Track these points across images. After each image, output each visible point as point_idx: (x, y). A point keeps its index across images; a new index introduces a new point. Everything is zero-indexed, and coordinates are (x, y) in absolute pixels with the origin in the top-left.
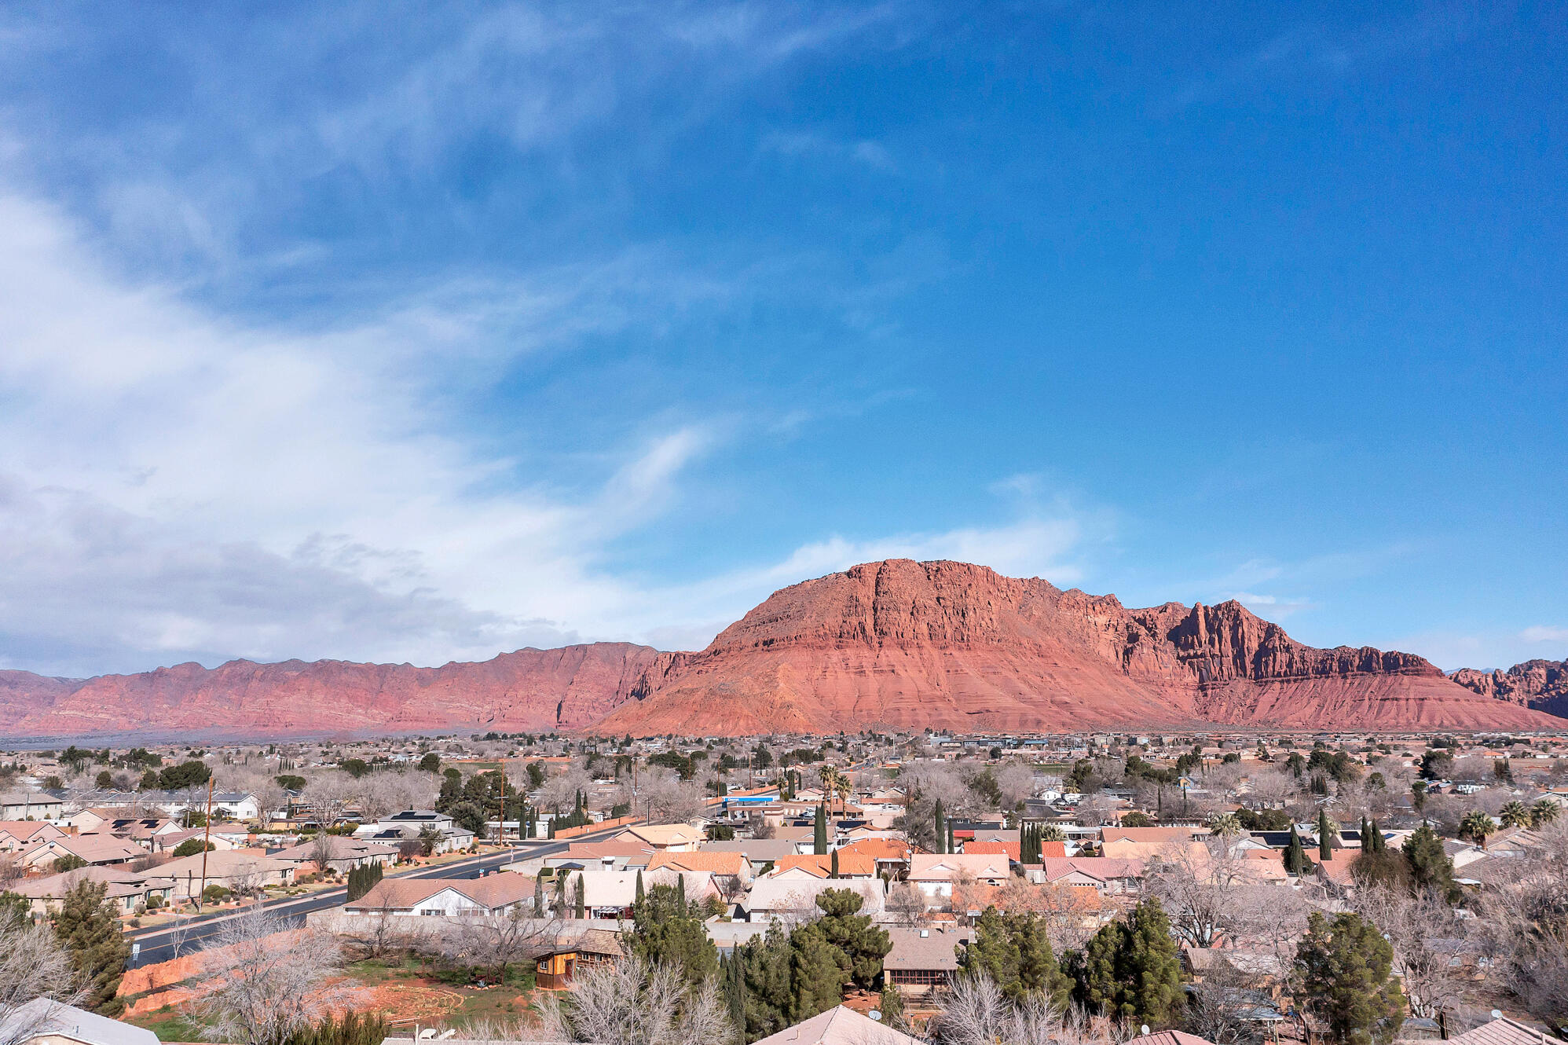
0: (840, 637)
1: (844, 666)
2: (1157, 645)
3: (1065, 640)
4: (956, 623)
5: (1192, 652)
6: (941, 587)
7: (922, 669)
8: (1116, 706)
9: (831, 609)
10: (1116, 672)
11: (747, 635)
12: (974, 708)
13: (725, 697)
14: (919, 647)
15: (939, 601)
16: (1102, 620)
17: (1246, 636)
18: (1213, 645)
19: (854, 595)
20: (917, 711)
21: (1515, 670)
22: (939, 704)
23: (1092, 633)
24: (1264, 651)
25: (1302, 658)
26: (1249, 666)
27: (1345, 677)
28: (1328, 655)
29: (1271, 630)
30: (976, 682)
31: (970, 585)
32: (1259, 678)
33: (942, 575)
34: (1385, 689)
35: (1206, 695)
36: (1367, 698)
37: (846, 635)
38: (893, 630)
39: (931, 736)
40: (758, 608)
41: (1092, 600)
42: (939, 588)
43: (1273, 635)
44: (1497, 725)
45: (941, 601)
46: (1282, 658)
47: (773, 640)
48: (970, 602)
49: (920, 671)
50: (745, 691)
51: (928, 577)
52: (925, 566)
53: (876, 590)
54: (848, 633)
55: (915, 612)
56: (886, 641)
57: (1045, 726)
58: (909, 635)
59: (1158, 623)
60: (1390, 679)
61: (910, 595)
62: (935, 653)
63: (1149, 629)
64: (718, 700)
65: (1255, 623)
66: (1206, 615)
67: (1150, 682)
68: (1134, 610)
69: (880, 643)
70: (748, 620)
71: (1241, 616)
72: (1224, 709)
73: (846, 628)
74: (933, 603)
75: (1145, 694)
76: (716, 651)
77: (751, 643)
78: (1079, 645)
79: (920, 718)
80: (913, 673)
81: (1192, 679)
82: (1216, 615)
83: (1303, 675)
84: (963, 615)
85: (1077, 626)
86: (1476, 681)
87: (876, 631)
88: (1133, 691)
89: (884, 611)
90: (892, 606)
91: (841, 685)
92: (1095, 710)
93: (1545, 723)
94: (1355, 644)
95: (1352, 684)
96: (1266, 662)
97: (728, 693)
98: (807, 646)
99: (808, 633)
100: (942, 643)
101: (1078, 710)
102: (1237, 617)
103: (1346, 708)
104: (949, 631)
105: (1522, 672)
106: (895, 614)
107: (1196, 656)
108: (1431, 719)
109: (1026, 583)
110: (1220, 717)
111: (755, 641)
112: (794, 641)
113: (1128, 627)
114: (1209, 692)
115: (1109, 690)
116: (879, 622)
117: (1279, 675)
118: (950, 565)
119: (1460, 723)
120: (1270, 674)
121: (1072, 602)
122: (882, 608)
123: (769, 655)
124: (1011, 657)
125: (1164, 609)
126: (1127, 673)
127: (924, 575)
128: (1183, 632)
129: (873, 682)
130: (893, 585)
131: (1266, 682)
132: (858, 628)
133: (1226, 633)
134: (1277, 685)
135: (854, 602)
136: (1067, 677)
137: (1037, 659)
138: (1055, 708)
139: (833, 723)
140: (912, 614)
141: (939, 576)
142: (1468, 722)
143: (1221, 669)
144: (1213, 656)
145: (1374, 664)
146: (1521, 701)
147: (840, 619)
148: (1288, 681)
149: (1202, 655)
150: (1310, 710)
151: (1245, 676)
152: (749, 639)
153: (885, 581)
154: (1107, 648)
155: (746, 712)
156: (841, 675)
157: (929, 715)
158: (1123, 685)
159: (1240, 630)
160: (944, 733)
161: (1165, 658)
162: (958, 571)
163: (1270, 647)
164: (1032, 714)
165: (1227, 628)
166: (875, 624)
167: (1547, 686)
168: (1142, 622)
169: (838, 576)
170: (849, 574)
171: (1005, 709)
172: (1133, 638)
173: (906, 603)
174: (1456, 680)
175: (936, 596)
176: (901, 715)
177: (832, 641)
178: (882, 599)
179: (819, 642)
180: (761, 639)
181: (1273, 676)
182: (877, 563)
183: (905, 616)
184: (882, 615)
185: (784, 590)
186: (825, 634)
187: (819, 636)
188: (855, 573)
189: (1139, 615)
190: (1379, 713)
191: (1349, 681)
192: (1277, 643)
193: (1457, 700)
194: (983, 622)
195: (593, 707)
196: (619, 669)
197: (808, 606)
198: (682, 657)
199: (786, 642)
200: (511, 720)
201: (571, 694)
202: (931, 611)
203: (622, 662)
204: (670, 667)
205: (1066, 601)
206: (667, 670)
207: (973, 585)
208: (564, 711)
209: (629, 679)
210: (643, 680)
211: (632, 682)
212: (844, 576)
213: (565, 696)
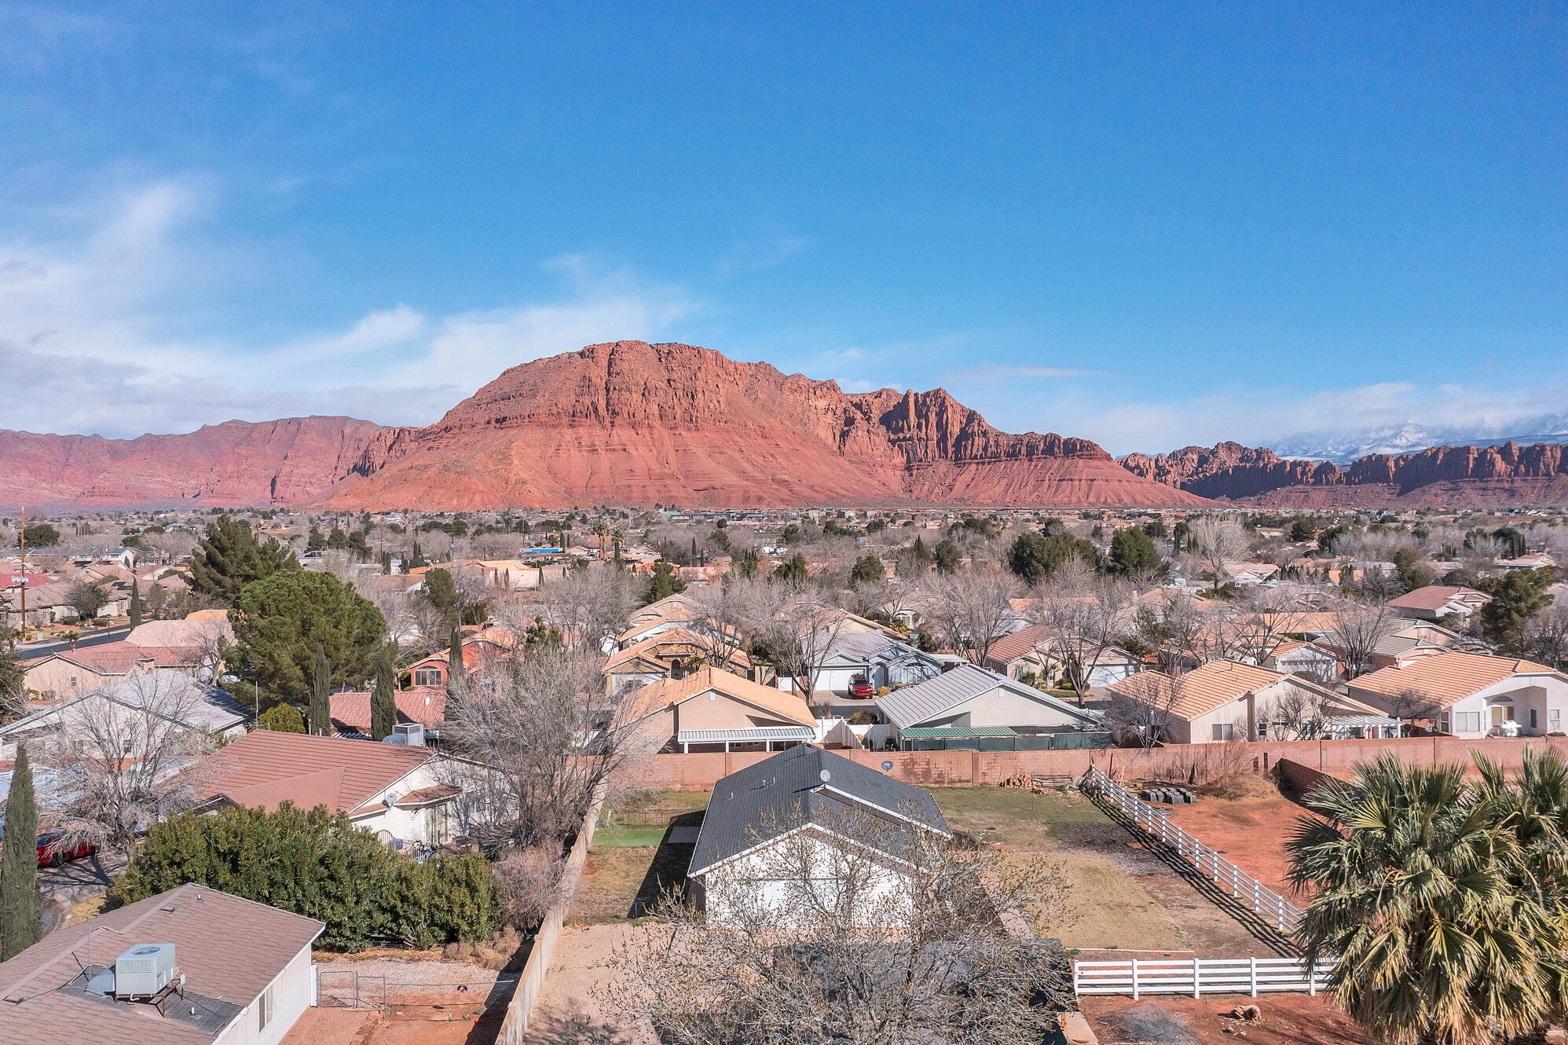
0: (573, 416)
1: (577, 445)
2: (871, 428)
3: (787, 423)
4: (685, 405)
5: (901, 436)
6: (672, 370)
7: (652, 448)
8: (831, 484)
9: (563, 389)
10: (833, 453)
11: (479, 412)
12: (701, 486)
13: (459, 473)
14: (649, 426)
15: (669, 383)
16: (822, 404)
17: (949, 421)
18: (920, 430)
19: (587, 375)
20: (648, 488)
21: (1173, 455)
22: (668, 482)
23: (812, 416)
24: (964, 436)
25: (996, 442)
26: (950, 450)
27: (1031, 460)
28: (1019, 439)
29: (971, 417)
30: (704, 462)
31: (699, 368)
32: (959, 460)
33: (673, 358)
34: (1062, 471)
35: (911, 475)
36: (1047, 479)
37: (579, 414)
38: (625, 410)
39: (661, 510)
40: (489, 385)
41: (814, 385)
42: (670, 370)
43: (973, 421)
44: (1150, 502)
45: (672, 383)
46: (979, 442)
47: (506, 418)
48: (700, 384)
49: (651, 450)
50: (479, 467)
51: (660, 359)
52: (657, 349)
53: (609, 370)
54: (581, 412)
55: (646, 393)
56: (618, 420)
57: (766, 502)
58: (640, 415)
59: (873, 407)
60: (1068, 462)
61: (642, 376)
62: (666, 434)
63: (865, 414)
64: (452, 476)
65: (959, 410)
66: (916, 401)
67: (863, 462)
68: (852, 395)
69: (612, 423)
70: (479, 397)
71: (947, 403)
72: (926, 487)
73: (579, 407)
74: (664, 385)
75: (858, 473)
76: (447, 428)
77: (482, 421)
78: (799, 427)
79: (650, 495)
80: (643, 451)
81: (900, 460)
82: (925, 402)
83: (996, 457)
84: (693, 397)
85: (799, 409)
86: (1141, 465)
87: (608, 410)
88: (846, 471)
89: (616, 392)
90: (624, 386)
91: (574, 462)
92: (812, 487)
93: (1187, 501)
94: (1042, 431)
95: (1036, 466)
96: (965, 445)
97: (463, 469)
98: (541, 424)
99: (541, 412)
100: (672, 423)
101: (796, 488)
102: (943, 404)
103: (1030, 487)
104: (679, 412)
105: (1178, 457)
106: (627, 395)
107: (905, 439)
108: (1098, 497)
109: (753, 367)
110: (922, 495)
111: (487, 418)
112: (527, 420)
113: (845, 411)
114: (915, 472)
115: (826, 470)
116: (612, 403)
117: (976, 457)
118: (681, 348)
119: (1120, 501)
120: (968, 456)
121: (795, 387)
122: (615, 389)
123: (502, 433)
124: (737, 438)
125: (879, 395)
126: (842, 454)
127: (655, 357)
128: (894, 418)
129: (605, 460)
130: (625, 366)
131: (964, 464)
132: (591, 408)
133: (933, 418)
134: (973, 467)
135: (586, 382)
136: (787, 457)
137: (760, 440)
138: (775, 486)
139: (567, 498)
141: (670, 358)
142: (1127, 500)
143: (926, 452)
144: (919, 440)
145: (1056, 449)
146: (1175, 482)
147: (573, 398)
148: (983, 463)
149: (911, 439)
150: (999, 489)
151: (947, 458)
152: (480, 416)
153: (618, 362)
154: (825, 430)
155: (481, 487)
156: (574, 452)
157: (658, 491)
158: (838, 465)
159: (945, 417)
160: (673, 508)
161: (877, 440)
162: (688, 354)
163: (970, 432)
164: (754, 490)
165: (934, 414)
166: (608, 404)
167: (1197, 469)
168: (858, 406)
169: (570, 355)
170: (582, 354)
171: (731, 486)
172: (850, 422)
173: (637, 385)
174: (1126, 466)
175: (667, 377)
176: (631, 491)
177: (565, 420)
178: (615, 380)
179: (552, 420)
180: (493, 416)
181: (971, 458)
182: (609, 344)
183: (637, 397)
184: (614, 395)
185: (515, 368)
186: (558, 413)
187: (552, 415)
188: (588, 353)
189: (856, 400)
190: (1056, 492)
191: (1033, 464)
192: (976, 428)
193: (1120, 481)
194: (711, 404)
195: (311, 482)
196: (337, 444)
197: (540, 384)
198: (407, 433)
199: (519, 421)
200: (221, 495)
201: (286, 469)
202: (661, 393)
203: (340, 437)
204: (394, 443)
205: (789, 385)
206: (391, 446)
207: (703, 368)
208: (278, 487)
209: (349, 455)
210: (366, 456)
211: (352, 457)
212: (576, 356)
213: (279, 471)
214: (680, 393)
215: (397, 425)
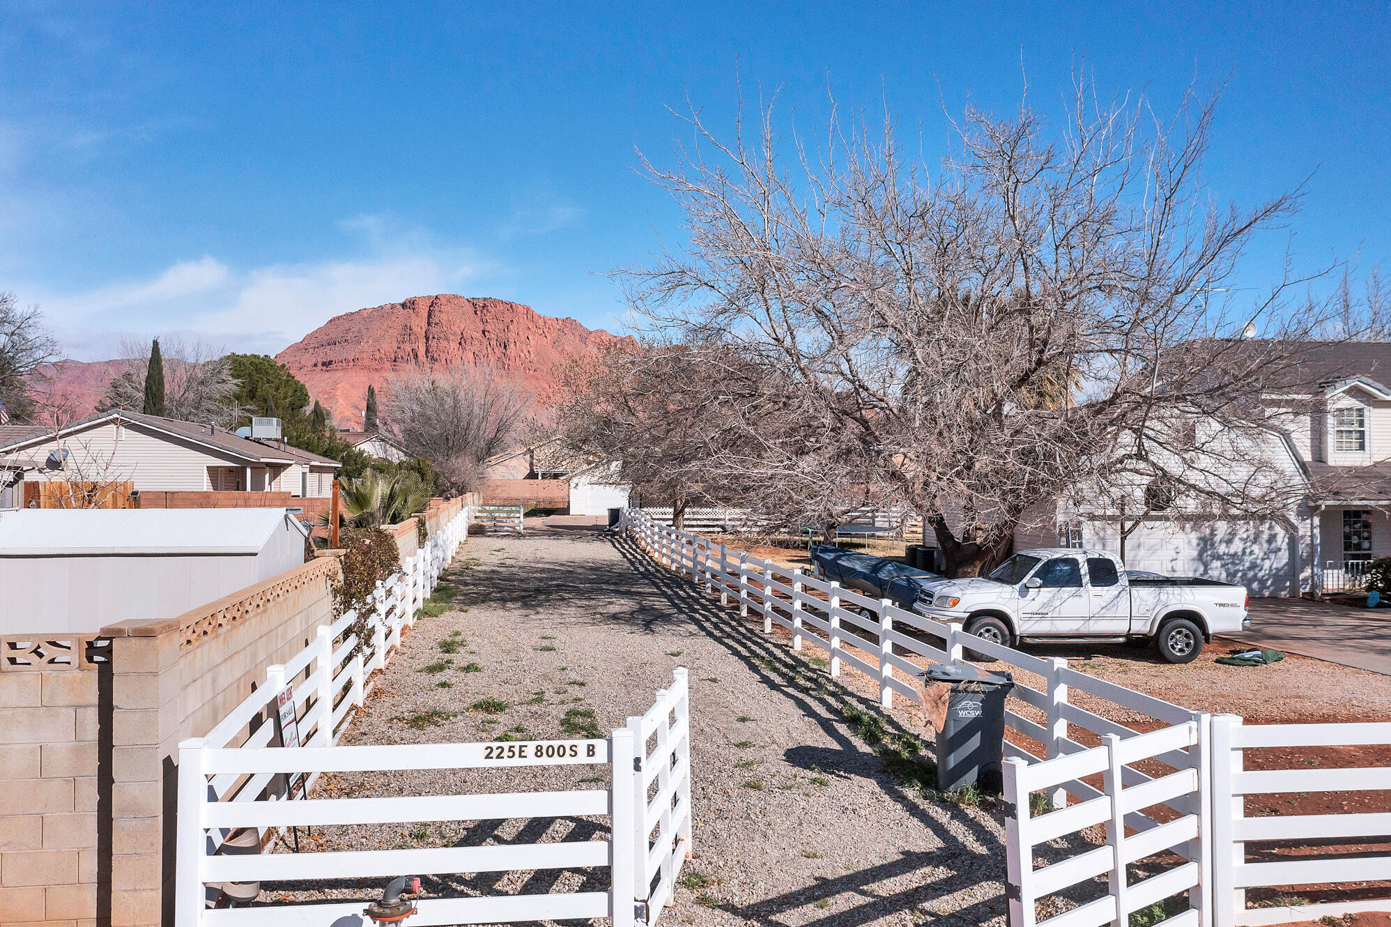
0: (395, 361)
4: (498, 354)
6: (487, 322)
9: (386, 336)
11: (307, 356)
15: (484, 334)
19: (409, 324)
31: (512, 321)
33: (488, 311)
37: (400, 360)
38: (443, 357)
40: (316, 332)
41: (615, 340)
42: (484, 322)
45: (486, 334)
47: (332, 361)
48: (512, 336)
51: (475, 312)
52: (473, 303)
53: (429, 320)
54: (402, 358)
55: (463, 342)
56: (436, 366)
58: (456, 362)
61: (459, 327)
69: (431, 368)
70: (306, 342)
73: (400, 353)
74: (479, 335)
77: (310, 364)
84: (505, 347)
87: (427, 357)
89: (435, 340)
90: (442, 336)
98: (364, 368)
99: (365, 356)
104: (492, 360)
106: (445, 343)
109: (560, 323)
111: (314, 361)
112: (351, 364)
116: (431, 350)
118: (495, 302)
121: (598, 341)
122: (434, 338)
123: (327, 375)
127: (472, 310)
130: (444, 317)
132: (411, 354)
135: (408, 330)
140: (460, 344)
141: (485, 311)
147: (395, 345)
152: (308, 360)
153: (437, 313)
162: (501, 308)
166: (427, 351)
169: (393, 306)
170: (404, 305)
173: (455, 334)
175: (482, 329)
177: (387, 365)
178: (434, 329)
179: (374, 364)
180: (320, 360)
182: (429, 297)
183: (454, 345)
184: (433, 343)
185: (341, 316)
186: (381, 358)
187: (375, 360)
188: (409, 305)
194: (522, 355)
197: (364, 332)
199: (344, 364)
202: (476, 342)
205: (593, 339)
207: (515, 321)
212: (398, 306)
214: (494, 343)
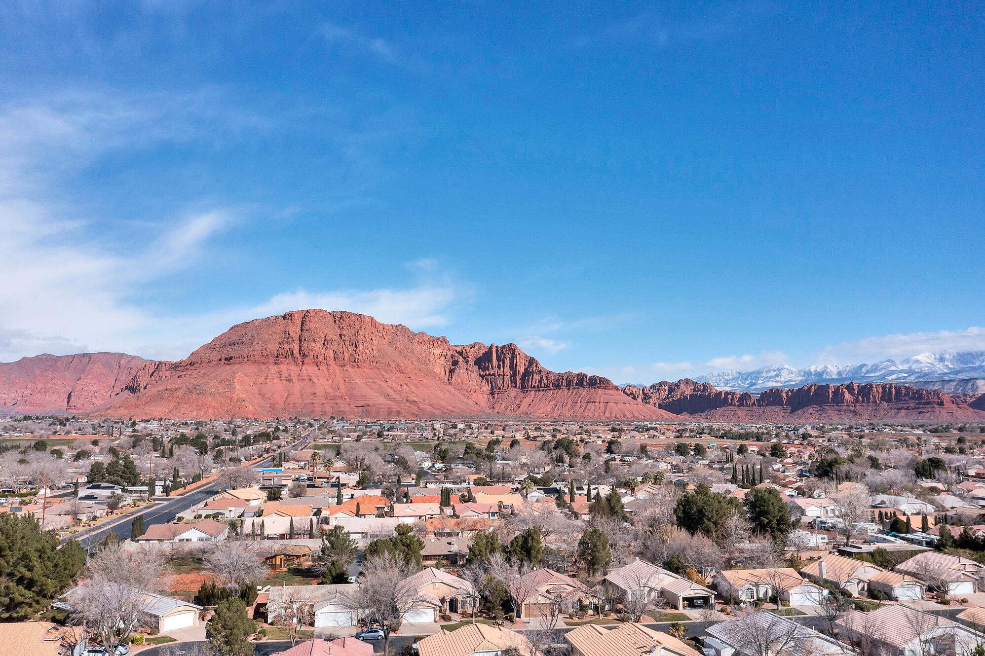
0: (277, 357)
1: (279, 376)
2: (468, 368)
3: (416, 363)
4: (351, 351)
5: (487, 372)
6: (343, 328)
7: (329, 378)
8: (444, 403)
9: (271, 339)
10: (444, 383)
11: (214, 353)
12: (361, 404)
13: (199, 394)
14: (327, 365)
15: (341, 337)
16: (438, 351)
17: (518, 364)
18: (500, 369)
19: (287, 331)
20: (325, 405)
21: (653, 387)
22: (338, 401)
23: (432, 359)
24: (527, 373)
25: (547, 378)
26: (519, 381)
27: (569, 389)
28: (561, 376)
29: (532, 361)
30: (362, 387)
31: (360, 328)
32: (524, 388)
33: (344, 320)
34: (588, 397)
35: (494, 397)
36: (579, 401)
38: (312, 354)
39: (335, 421)
40: (221, 336)
41: (432, 339)
42: (341, 328)
43: (532, 364)
44: (643, 417)
45: (342, 337)
46: (536, 377)
47: (232, 357)
48: (360, 338)
49: (327, 380)
50: (213, 390)
51: (335, 321)
52: (333, 315)
53: (302, 328)
54: (282, 355)
55: (326, 343)
56: (307, 360)
57: (403, 415)
58: (321, 357)
59: (470, 355)
60: (592, 391)
61: (323, 332)
62: (338, 369)
63: (464, 358)
64: (194, 396)
65: (523, 357)
66: (497, 351)
67: (463, 389)
68: (456, 346)
69: (303, 362)
70: (213, 343)
71: (516, 353)
72: (503, 406)
73: (281, 352)
74: (337, 338)
75: (460, 396)
76: (191, 363)
77: (216, 359)
78: (423, 366)
79: (327, 410)
80: (323, 381)
81: (487, 388)
82: (502, 351)
83: (547, 387)
84: (356, 346)
85: (423, 355)
86: (634, 392)
87: (300, 354)
88: (453, 395)
89: (306, 342)
90: (311, 338)
91: (276, 388)
92: (432, 405)
93: (665, 416)
94: (576, 371)
95: (572, 393)
96: (528, 379)
97: (202, 391)
98: (255, 362)
99: (256, 354)
100: (342, 363)
101: (421, 406)
102: (514, 353)
103: (569, 406)
104: (347, 356)
105: (656, 388)
106: (313, 344)
107: (490, 375)
108: (611, 414)
109: (395, 328)
110: (501, 411)
111: (219, 357)
112: (246, 359)
113: (452, 356)
114: (496, 396)
115: (440, 393)
116: (303, 349)
117: (534, 387)
118: (349, 315)
119: (625, 416)
120: (529, 386)
121: (421, 340)
122: (305, 340)
123: (228, 367)
124: (384, 373)
125: (473, 346)
126: (450, 383)
127: (332, 320)
128: (483, 361)
129: (297, 386)
130: (312, 325)
131: (527, 391)
132: (289, 352)
133: (507, 362)
134: (533, 393)
135: (287, 335)
136: (416, 386)
137: (399, 374)
138: (408, 404)
139: (271, 411)
140: (324, 344)
141: (342, 321)
142: (629, 415)
143: (503, 382)
144: (499, 375)
145: (584, 382)
146: (655, 404)
147: (277, 345)
148: (539, 391)
149: (494, 374)
150: (549, 408)
151: (516, 387)
152: (214, 356)
153: (308, 323)
154: (439, 368)
155: (213, 404)
156: (277, 381)
157: (332, 407)
158: (448, 391)
159: (515, 361)
160: (342, 419)
161: (472, 375)
162: (353, 318)
163: (531, 371)
164: (395, 407)
165: (508, 359)
166: (300, 350)
167: (668, 396)
168: (460, 353)
169: (276, 317)
170: (284, 317)
171: (380, 404)
172: (455, 363)
173: (320, 338)
174: (624, 392)
175: (339, 333)
176: (315, 407)
177: (272, 360)
178: (305, 334)
179: (263, 360)
180: (223, 356)
181: (531, 387)
182: (302, 311)
183: (319, 345)
184: (304, 344)
185: (240, 325)
186: (267, 355)
187: (263, 356)
188: (289, 317)
189: (459, 349)
190: (585, 410)
191: (571, 392)
192: (535, 369)
193: (624, 403)
194: (368, 351)
195: (95, 397)
196: (115, 371)
197: (256, 336)
198: (164, 365)
199: (241, 359)
200: (31, 404)
201: (79, 387)
202: (335, 343)
203: (118, 367)
204: (155, 371)
205: (417, 339)
206: (153, 373)
207: (363, 328)
208: (72, 399)
209: (123, 378)
210: (135, 380)
211: (125, 380)
212: (280, 318)
213: (74, 389)
214: (347, 343)
215: (157, 359)
